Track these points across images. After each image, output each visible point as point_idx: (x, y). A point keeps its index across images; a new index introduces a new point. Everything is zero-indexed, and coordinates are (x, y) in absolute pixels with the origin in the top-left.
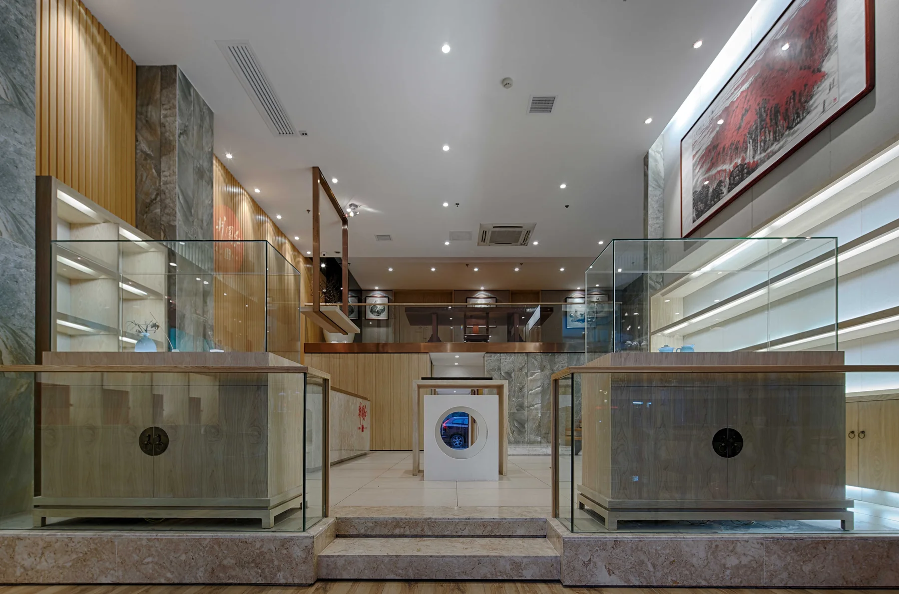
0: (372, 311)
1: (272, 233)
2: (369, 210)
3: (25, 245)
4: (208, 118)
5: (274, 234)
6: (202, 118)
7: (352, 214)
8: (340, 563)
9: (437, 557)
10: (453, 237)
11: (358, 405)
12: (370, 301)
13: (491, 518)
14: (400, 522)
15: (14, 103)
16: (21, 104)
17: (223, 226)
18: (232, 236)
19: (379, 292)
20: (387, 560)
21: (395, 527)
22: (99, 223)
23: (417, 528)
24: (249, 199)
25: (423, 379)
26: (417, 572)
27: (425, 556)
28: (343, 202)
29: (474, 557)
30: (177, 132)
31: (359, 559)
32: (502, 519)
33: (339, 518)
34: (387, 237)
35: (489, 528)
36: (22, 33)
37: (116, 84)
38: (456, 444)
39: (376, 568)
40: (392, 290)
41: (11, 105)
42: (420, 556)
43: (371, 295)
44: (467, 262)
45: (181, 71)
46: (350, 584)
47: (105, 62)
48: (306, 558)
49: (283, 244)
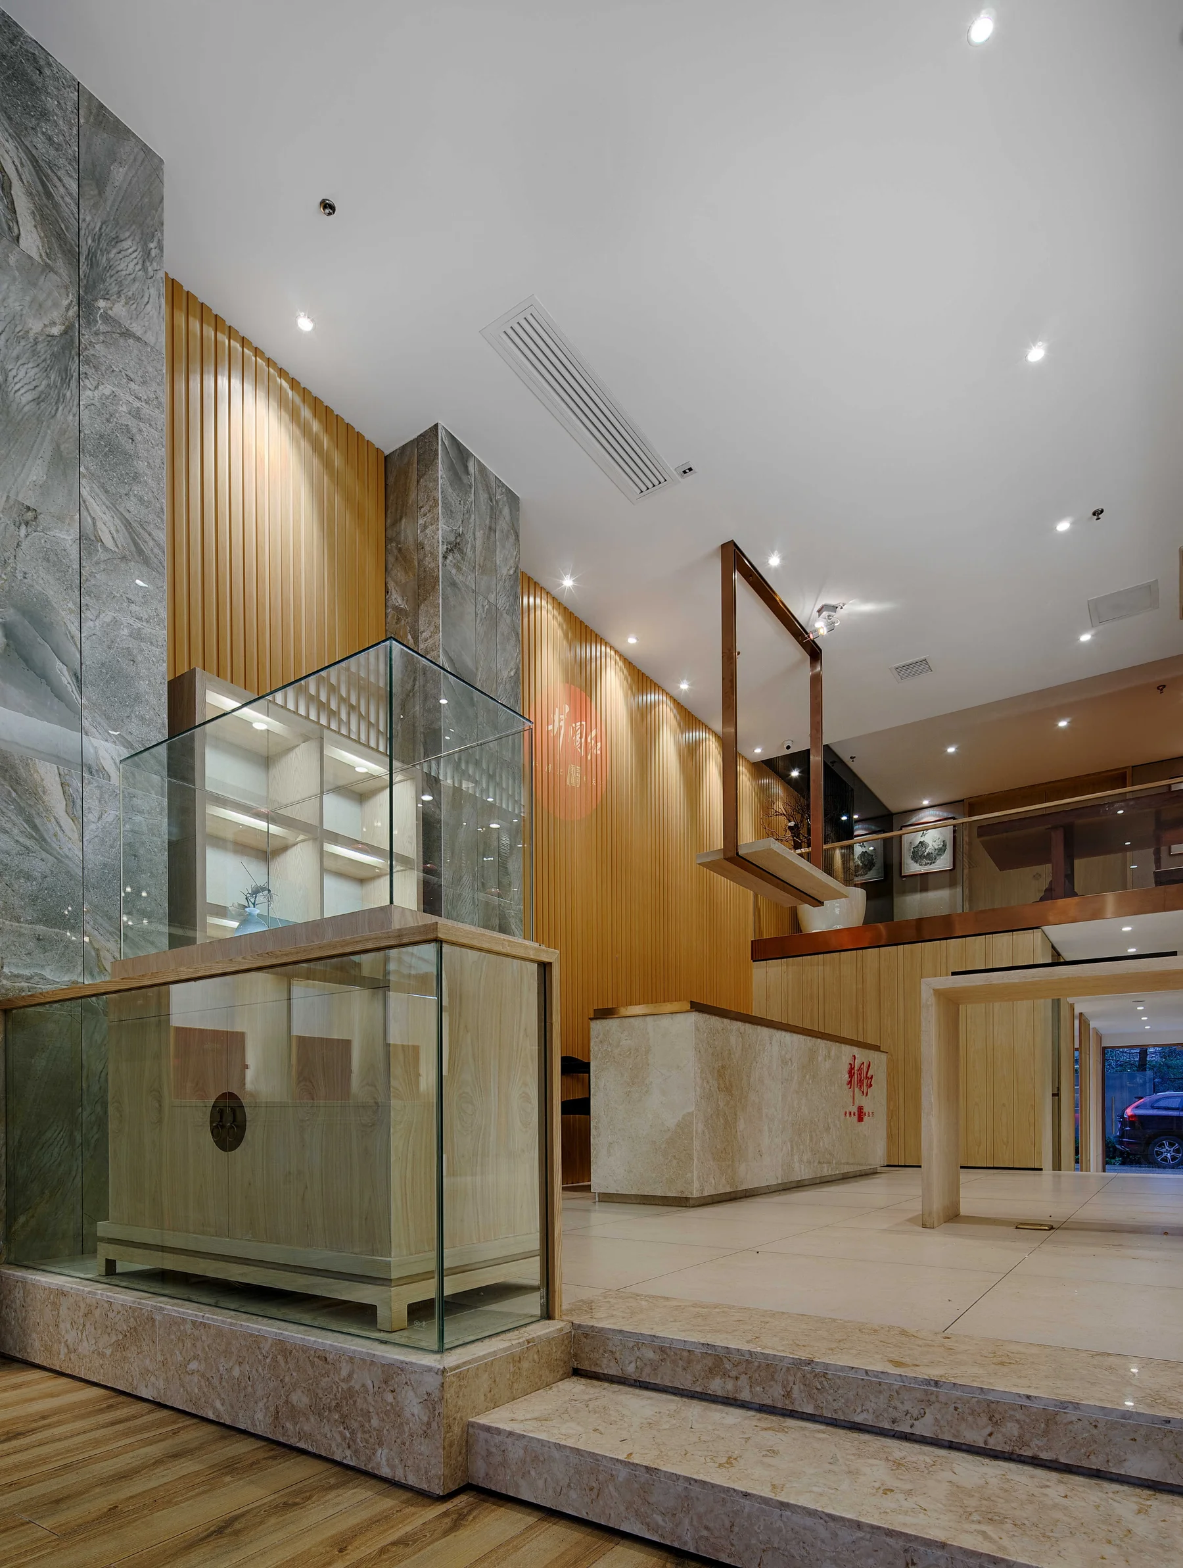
0: (917, 856)
1: (674, 723)
2: (868, 607)
3: (148, 791)
4: (506, 511)
5: (679, 725)
6: (494, 514)
7: (823, 631)
8: (516, 1452)
9: (766, 1501)
10: (1097, 612)
11: (849, 1060)
12: (912, 838)
13: (1019, 1395)
14: (725, 1360)
15: (127, 553)
16: (140, 552)
17: (562, 723)
18: (583, 740)
19: (931, 811)
20: (623, 1474)
21: (711, 1372)
22: (297, 746)
23: (771, 1387)
24: (621, 664)
25: (954, 974)
26: (705, 1533)
27: (729, 1489)
28: (804, 610)
29: (890, 1533)
30: (442, 549)
31: (556, 1454)
32: (1063, 1405)
33: (580, 1326)
34: (919, 667)
35: (1012, 1429)
36: (140, 431)
37: (348, 498)
38: (1165, 1159)
39: (595, 1491)
40: (963, 800)
41: (124, 558)
42: (713, 1486)
43: (914, 820)
44: (1160, 678)
45: (446, 430)
46: (530, 1519)
47: (327, 464)
48: (429, 1424)
49: (699, 743)
